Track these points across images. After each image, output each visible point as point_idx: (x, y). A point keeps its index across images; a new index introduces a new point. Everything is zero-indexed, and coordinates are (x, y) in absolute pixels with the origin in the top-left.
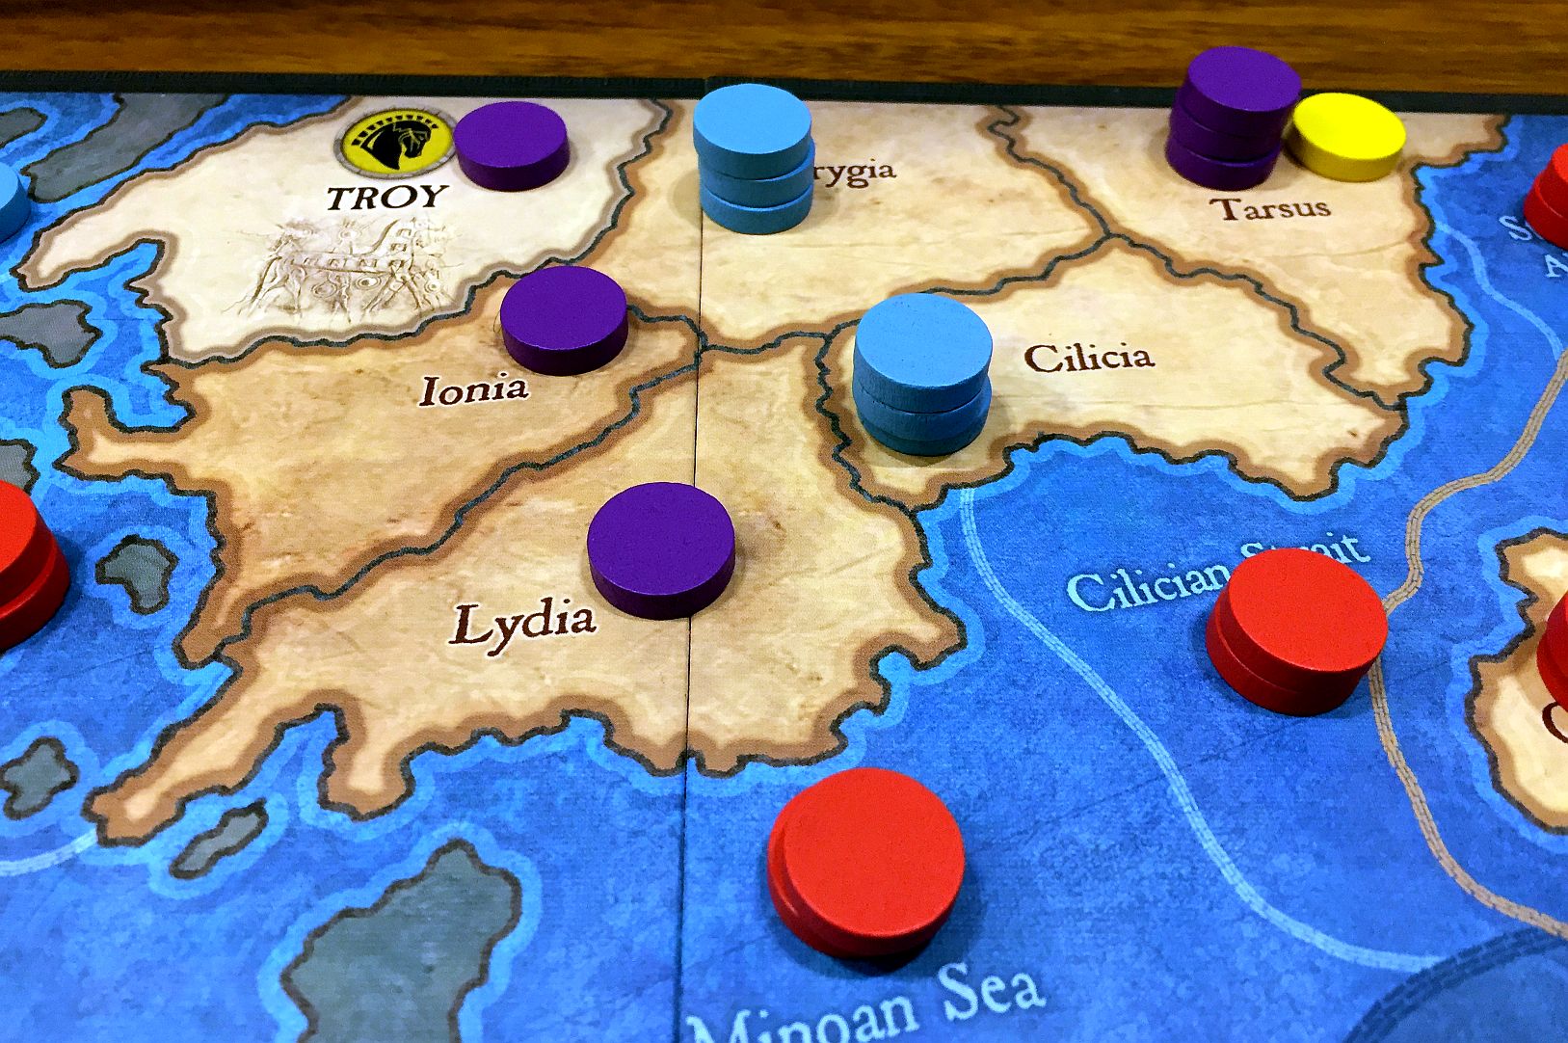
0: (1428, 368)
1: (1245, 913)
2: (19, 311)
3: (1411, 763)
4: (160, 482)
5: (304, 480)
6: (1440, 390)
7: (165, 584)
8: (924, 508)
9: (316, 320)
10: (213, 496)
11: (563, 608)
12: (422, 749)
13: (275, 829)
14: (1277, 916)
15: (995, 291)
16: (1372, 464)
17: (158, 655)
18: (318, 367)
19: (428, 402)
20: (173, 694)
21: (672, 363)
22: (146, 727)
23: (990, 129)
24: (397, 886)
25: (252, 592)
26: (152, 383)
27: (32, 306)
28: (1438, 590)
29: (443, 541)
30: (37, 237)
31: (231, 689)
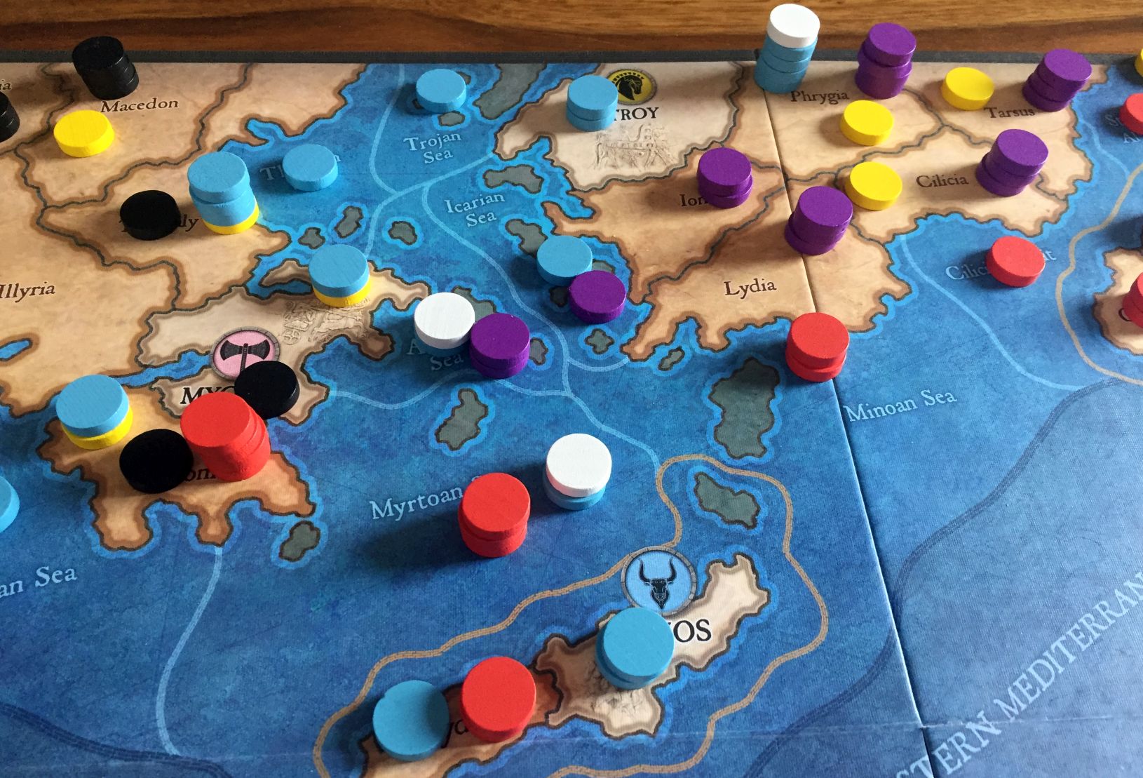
0: (1076, 184)
1: (1019, 374)
2: (505, 169)
4: (595, 238)
6: (1081, 192)
8: (888, 242)
9: (627, 171)
10: (616, 243)
11: (763, 282)
12: (729, 330)
13: (688, 355)
14: (1029, 375)
15: (900, 152)
16: (1056, 223)
19: (685, 204)
21: (776, 187)
22: (630, 324)
24: (736, 371)
25: (646, 279)
26: (572, 199)
27: (510, 167)
28: (1081, 270)
29: (710, 258)
30: (496, 136)
31: (654, 311)
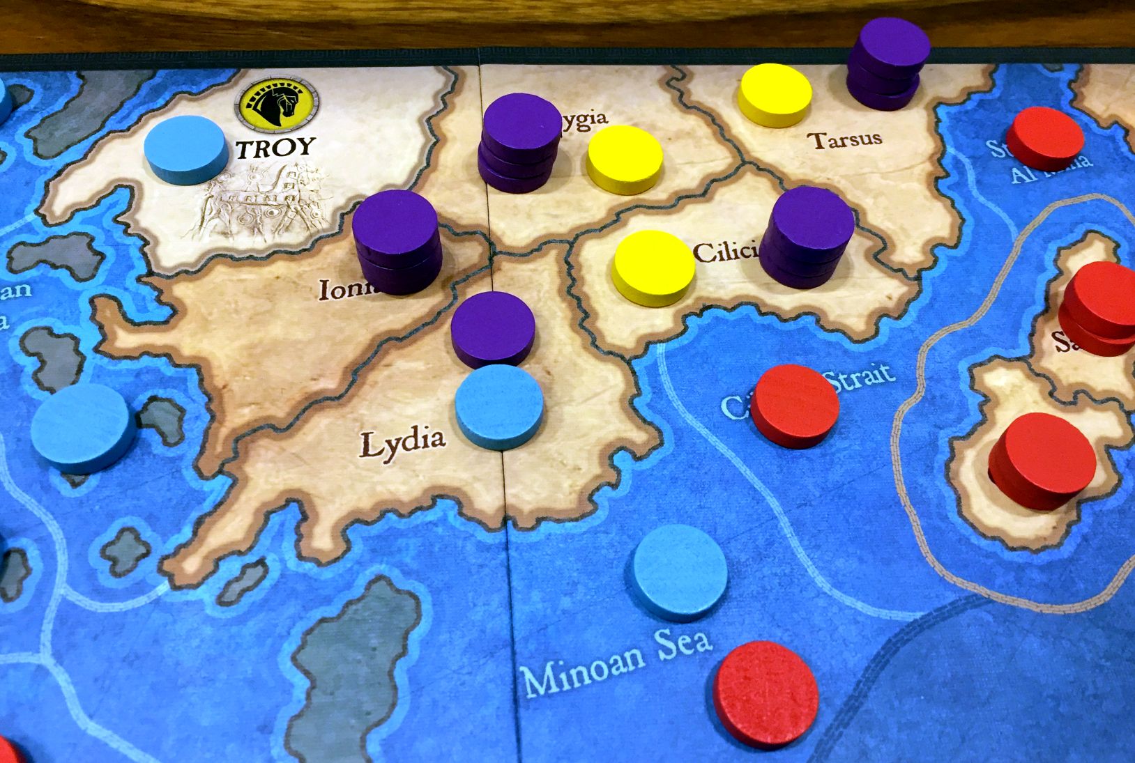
0: (936, 251)
1: (820, 593)
2: (47, 241)
3: (914, 504)
4: (164, 359)
5: (256, 354)
6: (942, 266)
7: (181, 427)
8: (636, 357)
9: (244, 242)
10: (199, 367)
11: (425, 432)
12: (353, 523)
13: (274, 574)
14: (837, 594)
15: (674, 206)
16: (899, 318)
17: (184, 472)
18: (249, 275)
19: (324, 298)
20: (200, 497)
21: (475, 265)
22: (186, 517)
23: (667, 84)
24: (349, 603)
25: (234, 430)
26: (145, 290)
27: (55, 237)
28: (934, 397)
29: (347, 391)
30: (47, 185)
31: (234, 491)
